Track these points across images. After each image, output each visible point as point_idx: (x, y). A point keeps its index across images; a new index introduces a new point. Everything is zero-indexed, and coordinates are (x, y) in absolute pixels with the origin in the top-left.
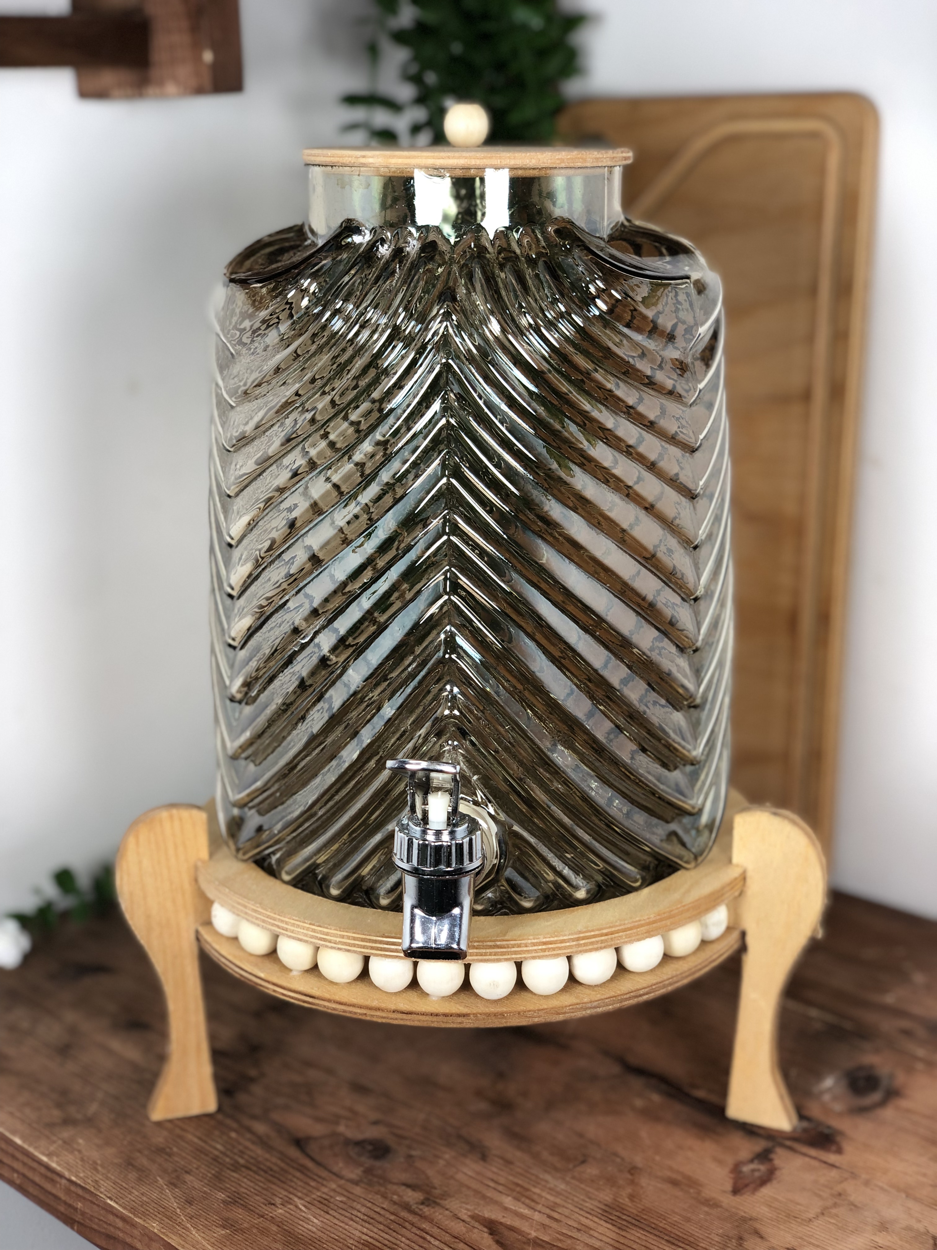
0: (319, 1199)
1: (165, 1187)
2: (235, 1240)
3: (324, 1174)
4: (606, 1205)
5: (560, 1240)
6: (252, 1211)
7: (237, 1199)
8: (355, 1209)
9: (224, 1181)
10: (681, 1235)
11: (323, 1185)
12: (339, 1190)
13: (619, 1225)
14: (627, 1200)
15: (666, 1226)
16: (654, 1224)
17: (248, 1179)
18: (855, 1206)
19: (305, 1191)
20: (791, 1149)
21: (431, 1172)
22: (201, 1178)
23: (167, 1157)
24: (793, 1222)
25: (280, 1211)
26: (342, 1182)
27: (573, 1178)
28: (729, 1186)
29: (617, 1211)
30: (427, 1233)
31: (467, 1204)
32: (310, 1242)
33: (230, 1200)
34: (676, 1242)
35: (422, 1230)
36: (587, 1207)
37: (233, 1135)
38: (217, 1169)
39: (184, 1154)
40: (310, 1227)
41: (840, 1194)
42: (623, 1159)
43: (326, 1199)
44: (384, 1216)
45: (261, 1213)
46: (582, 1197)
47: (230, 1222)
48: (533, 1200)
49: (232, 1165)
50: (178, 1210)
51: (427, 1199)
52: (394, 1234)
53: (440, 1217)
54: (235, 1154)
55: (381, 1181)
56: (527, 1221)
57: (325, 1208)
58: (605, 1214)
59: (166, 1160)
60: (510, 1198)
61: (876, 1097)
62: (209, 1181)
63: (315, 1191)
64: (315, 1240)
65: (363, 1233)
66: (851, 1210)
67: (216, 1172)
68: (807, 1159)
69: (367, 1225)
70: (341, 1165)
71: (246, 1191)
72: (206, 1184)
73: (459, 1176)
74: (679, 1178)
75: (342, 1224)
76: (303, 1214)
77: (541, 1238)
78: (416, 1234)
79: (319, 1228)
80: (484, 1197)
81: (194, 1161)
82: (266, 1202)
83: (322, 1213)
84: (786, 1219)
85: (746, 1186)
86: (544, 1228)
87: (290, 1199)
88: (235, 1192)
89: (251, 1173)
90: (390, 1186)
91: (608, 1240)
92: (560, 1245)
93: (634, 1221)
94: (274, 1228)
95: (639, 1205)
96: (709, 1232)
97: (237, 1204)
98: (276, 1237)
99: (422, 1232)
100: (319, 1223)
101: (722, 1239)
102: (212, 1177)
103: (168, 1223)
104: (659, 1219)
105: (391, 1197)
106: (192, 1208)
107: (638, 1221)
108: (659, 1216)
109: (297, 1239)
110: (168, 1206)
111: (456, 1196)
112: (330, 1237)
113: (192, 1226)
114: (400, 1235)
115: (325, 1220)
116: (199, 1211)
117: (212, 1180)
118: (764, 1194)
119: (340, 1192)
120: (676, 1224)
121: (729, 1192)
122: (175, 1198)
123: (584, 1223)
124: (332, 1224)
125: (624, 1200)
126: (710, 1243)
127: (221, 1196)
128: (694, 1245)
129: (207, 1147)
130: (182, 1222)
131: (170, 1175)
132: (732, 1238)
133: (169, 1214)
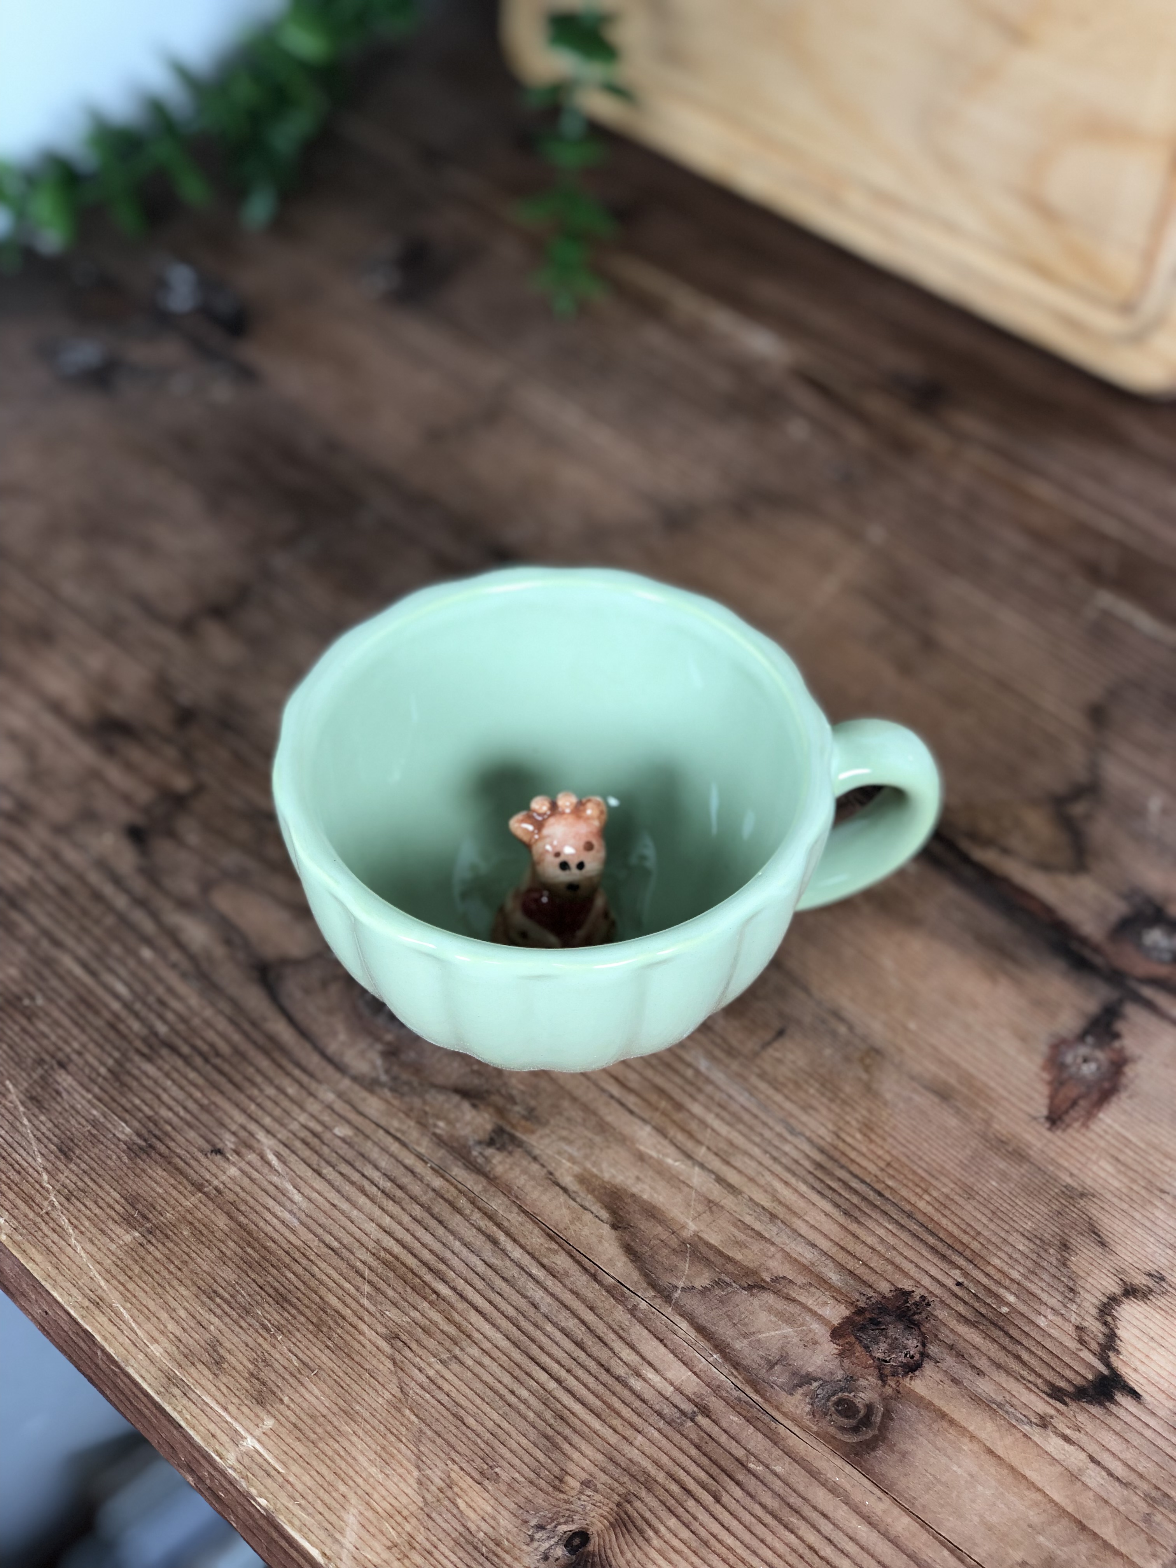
0: (304, 1134)
1: (22, 1109)
2: (149, 1259)
3: (314, 1061)
4: (822, 1151)
5: (742, 1245)
6: (181, 1173)
7: (154, 1140)
8: (370, 1162)
10: (956, 1232)
11: (311, 1094)
12: (339, 1106)
13: (846, 1206)
14: (859, 1136)
15: (929, 1210)
16: (909, 1202)
17: (173, 1081)
19: (277, 1112)
20: (1150, 1006)
23: (24, 1022)
24: (1158, 1204)
26: (345, 1083)
27: (762, 1076)
28: (1042, 1105)
29: (842, 1167)
30: (499, 1226)
31: (570, 1142)
32: (287, 1260)
33: (140, 1142)
34: (949, 1253)
35: (490, 1216)
36: (786, 1154)
37: (147, 953)
38: (117, 1054)
39: (56, 1014)
40: (286, 1216)
42: (851, 1028)
43: (315, 1134)
45: (196, 1177)
46: (779, 1128)
47: (139, 1206)
49: (145, 1040)
50: (45, 1177)
51: (499, 1131)
52: (440, 1231)
53: (523, 1179)
54: (150, 1008)
55: (415, 1082)
56: (681, 1191)
57: (314, 1160)
58: (819, 1174)
59: (24, 1030)
60: (648, 1129)
62: (101, 1088)
63: (295, 1110)
64: (297, 1255)
65: (386, 1231)
67: (115, 1061)
69: (390, 1206)
70: (342, 1037)
71: (170, 1115)
72: (96, 1097)
74: (953, 1081)
75: (345, 1206)
76: (275, 1179)
77: (705, 1236)
78: (479, 1230)
79: (303, 1217)
80: (603, 1127)
81: (75, 1031)
82: (207, 1147)
83: (310, 1173)
84: (1147, 1195)
85: (1074, 1103)
86: (712, 1212)
87: (252, 1135)
88: (149, 1118)
89: (180, 1063)
90: (432, 1095)
91: (825, 1244)
92: (739, 1257)
93: (872, 1195)
94: (222, 1221)
95: (880, 1152)
96: (1007, 1227)
97: (153, 1154)
98: (224, 1250)
99: (490, 1224)
100: (304, 1204)
101: (1032, 1246)
102: (109, 1076)
103: (26, 1216)
104: (918, 1190)
105: (435, 1126)
106: (70, 1170)
107: (880, 1194)
108: (917, 1179)
109: (264, 1252)
110: (25, 1164)
111: (552, 1122)
112: (324, 1242)
113: (69, 1221)
114: (452, 1232)
115: (314, 1195)
116: (87, 1179)
117: (107, 1086)
118: (1104, 1127)
119: (342, 1112)
120: (948, 1203)
121: (1042, 1120)
122: (39, 1140)
123: (782, 1199)
124: (327, 1207)
125: (853, 1137)
126: (1011, 1257)
127: (123, 1132)
128: (981, 1264)
129: (100, 991)
130: (54, 1214)
131: (29, 1075)
132: (1048, 1245)
133: (26, 1187)
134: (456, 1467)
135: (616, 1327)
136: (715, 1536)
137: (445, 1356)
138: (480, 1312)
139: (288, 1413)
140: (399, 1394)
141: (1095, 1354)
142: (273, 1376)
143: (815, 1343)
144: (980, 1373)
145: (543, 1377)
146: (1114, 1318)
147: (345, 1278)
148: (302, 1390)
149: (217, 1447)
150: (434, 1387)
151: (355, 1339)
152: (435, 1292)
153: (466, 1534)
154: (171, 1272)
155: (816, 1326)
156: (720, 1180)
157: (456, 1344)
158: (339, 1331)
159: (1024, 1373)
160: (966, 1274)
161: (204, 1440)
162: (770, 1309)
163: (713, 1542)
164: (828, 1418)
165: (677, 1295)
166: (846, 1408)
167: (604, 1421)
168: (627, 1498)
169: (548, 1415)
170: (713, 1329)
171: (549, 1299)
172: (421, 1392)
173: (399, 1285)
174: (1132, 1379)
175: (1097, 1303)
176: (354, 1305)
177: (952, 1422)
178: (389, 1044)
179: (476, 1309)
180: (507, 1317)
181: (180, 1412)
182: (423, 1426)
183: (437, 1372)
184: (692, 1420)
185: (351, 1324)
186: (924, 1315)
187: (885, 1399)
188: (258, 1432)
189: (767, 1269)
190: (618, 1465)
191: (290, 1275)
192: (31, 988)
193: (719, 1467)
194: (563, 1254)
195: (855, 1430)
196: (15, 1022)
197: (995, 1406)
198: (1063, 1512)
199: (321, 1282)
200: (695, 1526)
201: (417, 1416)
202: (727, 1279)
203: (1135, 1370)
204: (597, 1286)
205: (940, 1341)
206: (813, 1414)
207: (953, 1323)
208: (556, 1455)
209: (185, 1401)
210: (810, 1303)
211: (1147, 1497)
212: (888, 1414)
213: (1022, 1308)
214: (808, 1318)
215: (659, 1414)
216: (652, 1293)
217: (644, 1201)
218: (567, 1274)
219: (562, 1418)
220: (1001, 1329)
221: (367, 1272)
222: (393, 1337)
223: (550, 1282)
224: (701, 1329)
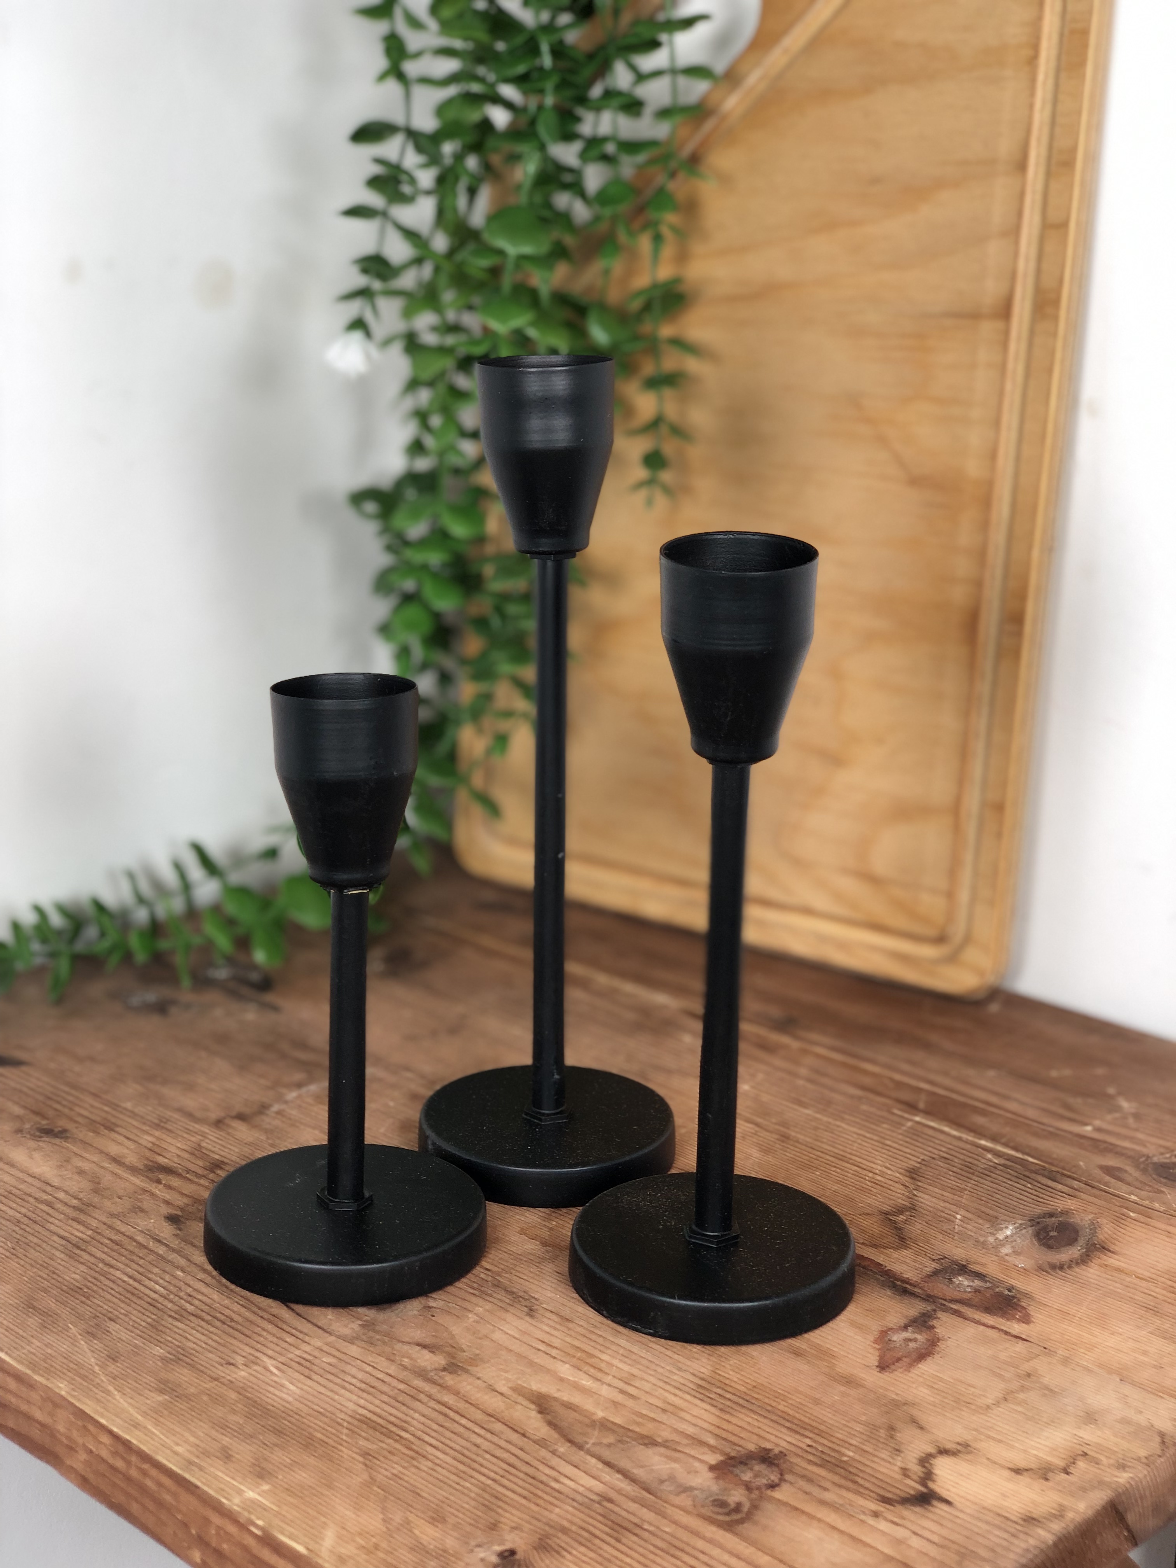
0: (298, 1359)
1: (80, 1337)
2: (176, 1408)
3: (307, 1327)
4: (702, 1379)
5: (638, 1424)
6: (202, 1372)
7: (181, 1356)
8: (349, 1374)
9: (164, 1333)
10: (807, 1420)
11: (305, 1342)
12: (326, 1348)
13: (721, 1406)
14: (731, 1373)
15: (786, 1409)
16: (770, 1406)
18: (1051, 1391)
19: (278, 1349)
20: (956, 1313)
21: (456, 1330)
22: (131, 1328)
23: (84, 1299)
24: (964, 1409)
25: (243, 1373)
26: (332, 1339)
28: (874, 1360)
29: (718, 1387)
30: (450, 1409)
31: (506, 1372)
32: (283, 1415)
33: (171, 1356)
34: (802, 1431)
35: (443, 1404)
36: (675, 1380)
37: (179, 1273)
38: (154, 1317)
39: (109, 1297)
40: (284, 1396)
41: (1029, 1375)
43: (307, 1360)
44: (389, 1385)
45: (213, 1375)
47: (170, 1386)
48: (600, 1370)
49: (176, 1312)
50: (97, 1368)
51: (451, 1364)
52: (404, 1408)
53: (469, 1387)
54: (181, 1298)
55: (386, 1339)
56: (592, 1397)
57: (307, 1372)
58: (699, 1390)
59: (83, 1302)
60: (567, 1366)
61: (1074, 1252)
62: (141, 1331)
63: (292, 1349)
64: (291, 1413)
65: (360, 1406)
66: (1045, 1395)
67: (154, 1320)
68: (982, 1328)
69: (365, 1395)
70: (328, 1315)
71: (195, 1345)
72: (138, 1335)
73: (497, 1336)
74: (804, 1347)
75: (329, 1393)
76: (275, 1379)
77: (612, 1419)
78: (434, 1409)
79: (297, 1397)
80: (531, 1364)
81: (123, 1305)
82: (222, 1361)
83: (302, 1377)
84: (955, 1404)
85: (898, 1360)
86: (617, 1407)
87: (256, 1357)
88: (179, 1347)
89: (203, 1323)
90: (399, 1346)
91: (706, 1426)
92: (637, 1429)
93: (741, 1401)
94: (233, 1395)
95: (748, 1381)
96: (846, 1419)
97: (181, 1362)
98: (235, 1408)
99: (443, 1407)
100: (298, 1391)
101: (866, 1428)
102: (148, 1326)
103: (81, 1384)
104: (776, 1400)
105: (401, 1360)
106: (117, 1366)
107: (747, 1401)
108: (777, 1395)
109: (264, 1410)
110: (82, 1362)
111: (492, 1361)
112: (313, 1409)
113: (115, 1389)
114: (412, 1409)
115: (305, 1388)
116: (128, 1370)
117: (145, 1330)
118: (923, 1371)
119: (328, 1351)
120: (800, 1406)
121: (874, 1367)
122: (93, 1351)
123: (670, 1402)
124: (315, 1393)
125: (728, 1373)
126: (850, 1433)
127: (158, 1352)
128: (826, 1436)
129: (142, 1288)
130: (102, 1384)
131: (87, 1323)
132: (879, 1428)
133: (83, 1372)
134: (412, 1515)
135: (541, 1459)
136: (617, 1558)
137: (406, 1465)
138: (434, 1447)
139: (282, 1483)
140: (368, 1479)
141: (916, 1482)
142: (270, 1466)
143: (697, 1472)
144: (826, 1489)
145: (483, 1479)
146: (931, 1464)
147: (329, 1426)
148: (292, 1473)
149: (226, 1495)
150: (394, 1477)
151: (335, 1453)
152: (398, 1435)
153: (419, 1545)
154: (193, 1416)
155: (697, 1464)
156: (622, 1392)
157: (413, 1459)
158: (323, 1449)
159: (861, 1490)
160: (815, 1441)
161: (216, 1491)
162: (661, 1455)
163: (613, 1559)
164: (706, 1508)
165: (588, 1446)
166: (722, 1504)
167: (529, 1500)
168: (547, 1536)
169: (486, 1496)
170: (616, 1463)
171: (489, 1444)
172: (387, 1480)
173: (371, 1431)
174: (945, 1494)
175: (918, 1457)
176: (336, 1439)
177: (803, 1512)
178: (366, 1321)
179: (431, 1445)
180: (455, 1450)
181: (198, 1479)
182: (387, 1495)
183: (400, 1472)
184: (599, 1503)
185: (333, 1447)
186: (782, 1461)
187: (751, 1500)
188: (258, 1490)
189: (659, 1436)
190: (539, 1520)
191: (284, 1422)
192: (89, 1284)
193: (620, 1526)
194: (500, 1424)
195: (728, 1514)
196: (77, 1299)
197: (838, 1506)
198: (890, 1559)
199: (309, 1426)
200: (601, 1552)
201: (383, 1490)
202: (628, 1440)
203: (948, 1490)
204: (526, 1440)
205: (796, 1473)
206: (694, 1506)
207: (804, 1464)
208: (492, 1514)
209: (201, 1473)
210: (692, 1453)
211: (958, 1553)
212: (755, 1507)
213: (857, 1457)
214: (691, 1460)
215: (573, 1500)
216: (569, 1445)
217: (563, 1401)
218: (502, 1433)
219: (497, 1498)
220: (841, 1468)
221: (345, 1424)
222: (366, 1454)
223: (489, 1436)
224: (607, 1464)
